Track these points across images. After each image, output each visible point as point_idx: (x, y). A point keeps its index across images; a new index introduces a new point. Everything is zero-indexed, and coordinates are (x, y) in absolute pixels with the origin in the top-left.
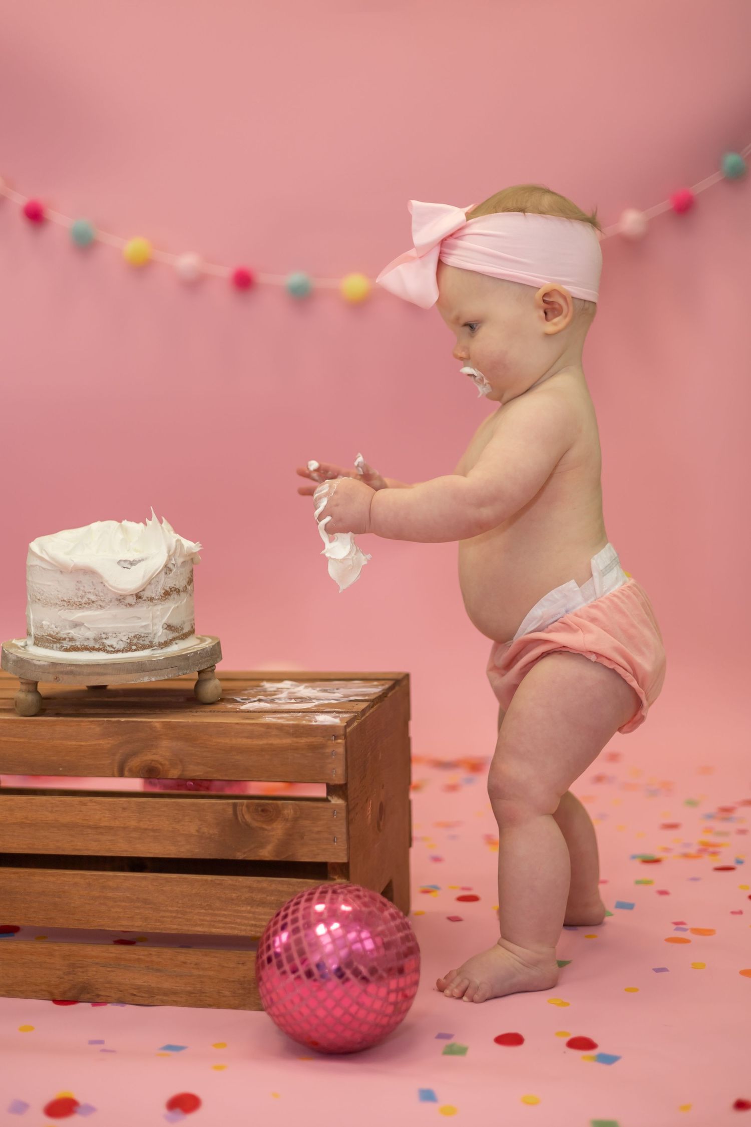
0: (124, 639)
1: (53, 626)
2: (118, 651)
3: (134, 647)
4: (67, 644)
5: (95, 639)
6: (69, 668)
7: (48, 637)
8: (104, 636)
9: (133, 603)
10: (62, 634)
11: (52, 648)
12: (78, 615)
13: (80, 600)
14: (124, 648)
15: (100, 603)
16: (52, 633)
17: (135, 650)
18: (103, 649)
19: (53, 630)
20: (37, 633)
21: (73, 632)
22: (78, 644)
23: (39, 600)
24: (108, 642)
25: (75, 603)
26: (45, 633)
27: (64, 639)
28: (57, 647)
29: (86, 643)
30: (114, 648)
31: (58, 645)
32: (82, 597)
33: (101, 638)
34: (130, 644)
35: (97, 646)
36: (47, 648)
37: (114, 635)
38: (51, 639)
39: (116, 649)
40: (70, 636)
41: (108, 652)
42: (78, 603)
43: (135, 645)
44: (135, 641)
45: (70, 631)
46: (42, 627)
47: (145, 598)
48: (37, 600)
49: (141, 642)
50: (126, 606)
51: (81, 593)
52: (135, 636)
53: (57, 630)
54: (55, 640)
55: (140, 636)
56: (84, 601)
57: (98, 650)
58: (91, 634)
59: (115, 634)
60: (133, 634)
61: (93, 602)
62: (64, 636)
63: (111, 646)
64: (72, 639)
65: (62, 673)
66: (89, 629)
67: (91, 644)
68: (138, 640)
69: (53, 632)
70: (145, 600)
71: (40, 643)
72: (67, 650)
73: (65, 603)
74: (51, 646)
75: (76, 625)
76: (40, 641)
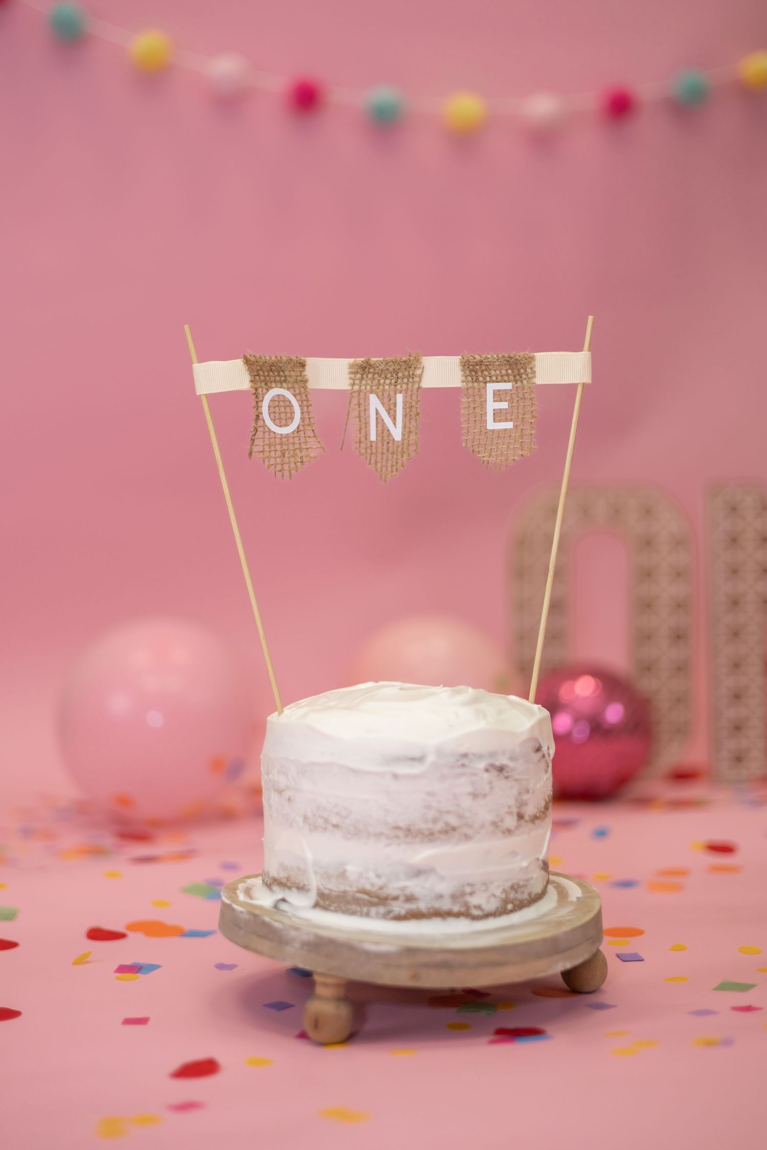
0: (498, 892)
1: (372, 875)
2: (487, 916)
3: (510, 907)
4: (399, 908)
5: (454, 897)
6: (440, 958)
7: (359, 895)
8: (468, 889)
9: (513, 828)
10: (393, 888)
11: (367, 915)
12: (423, 854)
13: (430, 826)
14: (497, 909)
15: (465, 830)
16: (368, 887)
17: (511, 911)
18: (466, 914)
19: (372, 882)
20: (330, 886)
21: (414, 886)
22: (422, 906)
23: (336, 826)
24: (474, 901)
25: (420, 832)
26: (351, 886)
27: (396, 898)
28: (377, 913)
29: (437, 905)
30: (482, 910)
31: (382, 910)
32: (435, 821)
33: (463, 894)
34: (506, 901)
35: (456, 909)
36: (353, 913)
37: (484, 888)
38: (366, 897)
39: (485, 912)
40: (408, 892)
41: (475, 918)
42: (426, 833)
43: (512, 902)
44: (512, 895)
45: (407, 883)
46: (343, 875)
47: (527, 818)
48: (330, 827)
49: (519, 896)
50: (503, 832)
51: (431, 814)
52: (512, 887)
53: (380, 882)
54: (375, 900)
55: (519, 887)
56: (439, 826)
57: (458, 915)
58: (445, 888)
59: (486, 885)
60: (508, 884)
61: (454, 829)
62: (395, 893)
63: (478, 907)
64: (410, 899)
65: (427, 966)
66: (443, 878)
67: (446, 905)
68: (516, 892)
69: (373, 885)
70: (526, 821)
71: (335, 905)
72: (399, 918)
73: (400, 833)
74: (365, 910)
75: (418, 872)
76: (325, 901)
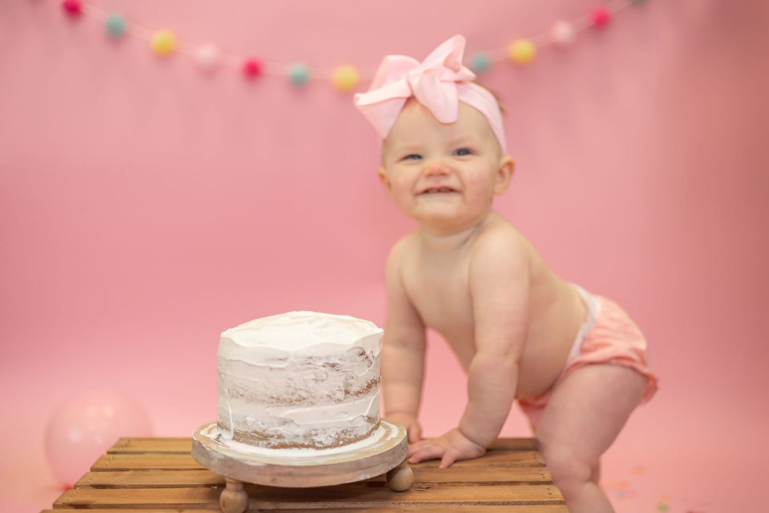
0: (333, 435)
1: (259, 423)
2: (326, 447)
3: (341, 442)
4: (274, 442)
5: (305, 436)
6: (287, 470)
7: (253, 434)
8: (314, 432)
9: (342, 399)
10: (270, 431)
11: (258, 445)
12: (287, 412)
13: (290, 397)
14: (333, 443)
15: (311, 400)
16: (258, 430)
17: (342, 445)
18: (313, 446)
19: (259, 427)
20: (239, 428)
21: (282, 430)
22: (287, 441)
23: (242, 395)
24: (317, 439)
25: (285, 400)
26: (249, 429)
27: (272, 436)
28: (263, 444)
29: (295, 441)
30: (323, 444)
31: (265, 442)
32: (293, 394)
33: (311, 435)
34: (338, 440)
35: (306, 443)
36: (251, 444)
37: (323, 432)
38: (257, 435)
39: (325, 446)
40: (279, 433)
41: (318, 448)
42: (288, 401)
43: (342, 440)
44: (343, 436)
45: (278, 428)
46: (245, 423)
47: (352, 393)
48: (239, 396)
49: (348, 437)
50: (336, 401)
51: (292, 390)
52: (342, 432)
53: (264, 427)
54: (261, 437)
55: (347, 431)
56: (296, 397)
57: (308, 447)
58: (300, 431)
59: (324, 430)
60: (341, 430)
61: (304, 399)
62: (272, 434)
63: (321, 443)
64: (280, 437)
65: (279, 474)
66: (299, 426)
67: (300, 441)
68: (345, 434)
69: (260, 429)
70: (352, 395)
71: (242, 439)
72: (274, 447)
73: (274, 401)
74: (256, 442)
75: (285, 422)
76: (238, 437)
